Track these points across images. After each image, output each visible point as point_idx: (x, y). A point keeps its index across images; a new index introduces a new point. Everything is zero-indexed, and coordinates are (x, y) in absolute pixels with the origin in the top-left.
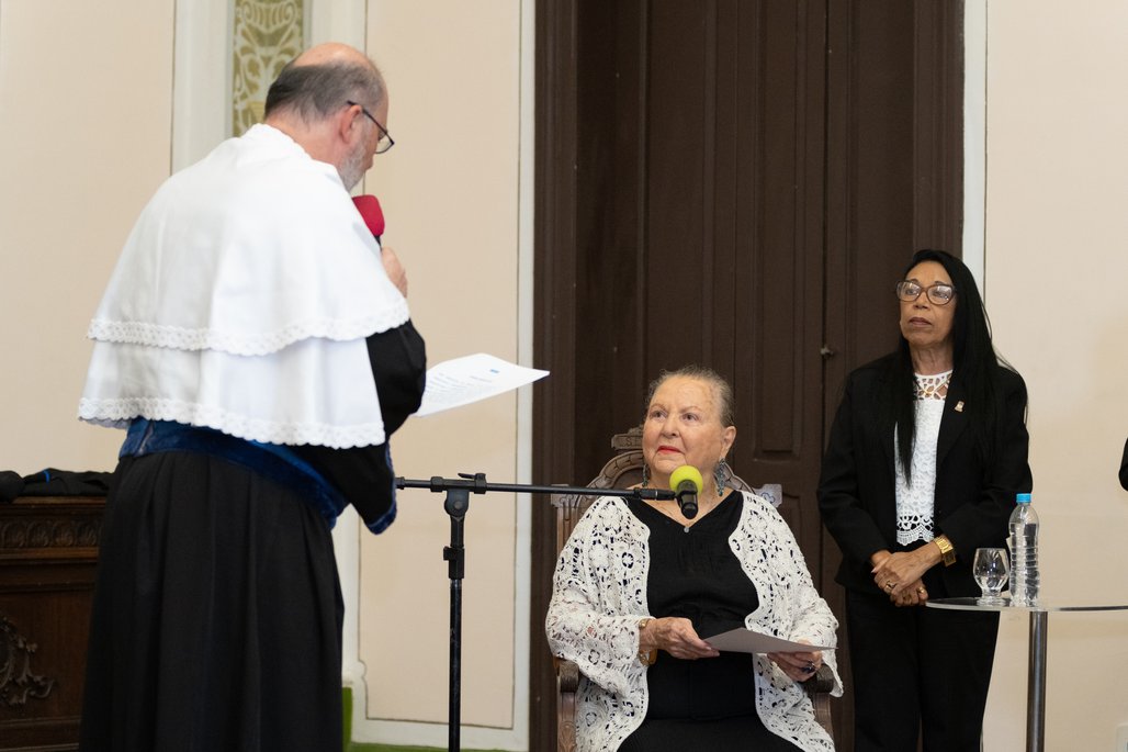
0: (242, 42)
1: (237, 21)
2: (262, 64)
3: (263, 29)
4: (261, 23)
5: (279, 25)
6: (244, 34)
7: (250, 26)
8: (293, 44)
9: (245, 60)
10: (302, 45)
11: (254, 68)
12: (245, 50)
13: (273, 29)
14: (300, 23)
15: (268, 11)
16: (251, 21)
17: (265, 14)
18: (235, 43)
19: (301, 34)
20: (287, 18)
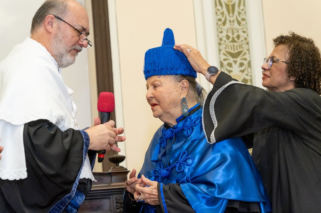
0: (223, 57)
1: (220, 50)
2: (233, 63)
3: (232, 51)
4: (231, 49)
5: (239, 50)
6: (224, 54)
7: (227, 52)
8: (247, 56)
9: (225, 63)
10: (250, 57)
11: (230, 65)
12: (225, 60)
13: (236, 51)
14: (248, 50)
15: (234, 46)
16: (227, 50)
17: (233, 47)
18: (220, 58)
19: (249, 53)
20: (242, 48)
